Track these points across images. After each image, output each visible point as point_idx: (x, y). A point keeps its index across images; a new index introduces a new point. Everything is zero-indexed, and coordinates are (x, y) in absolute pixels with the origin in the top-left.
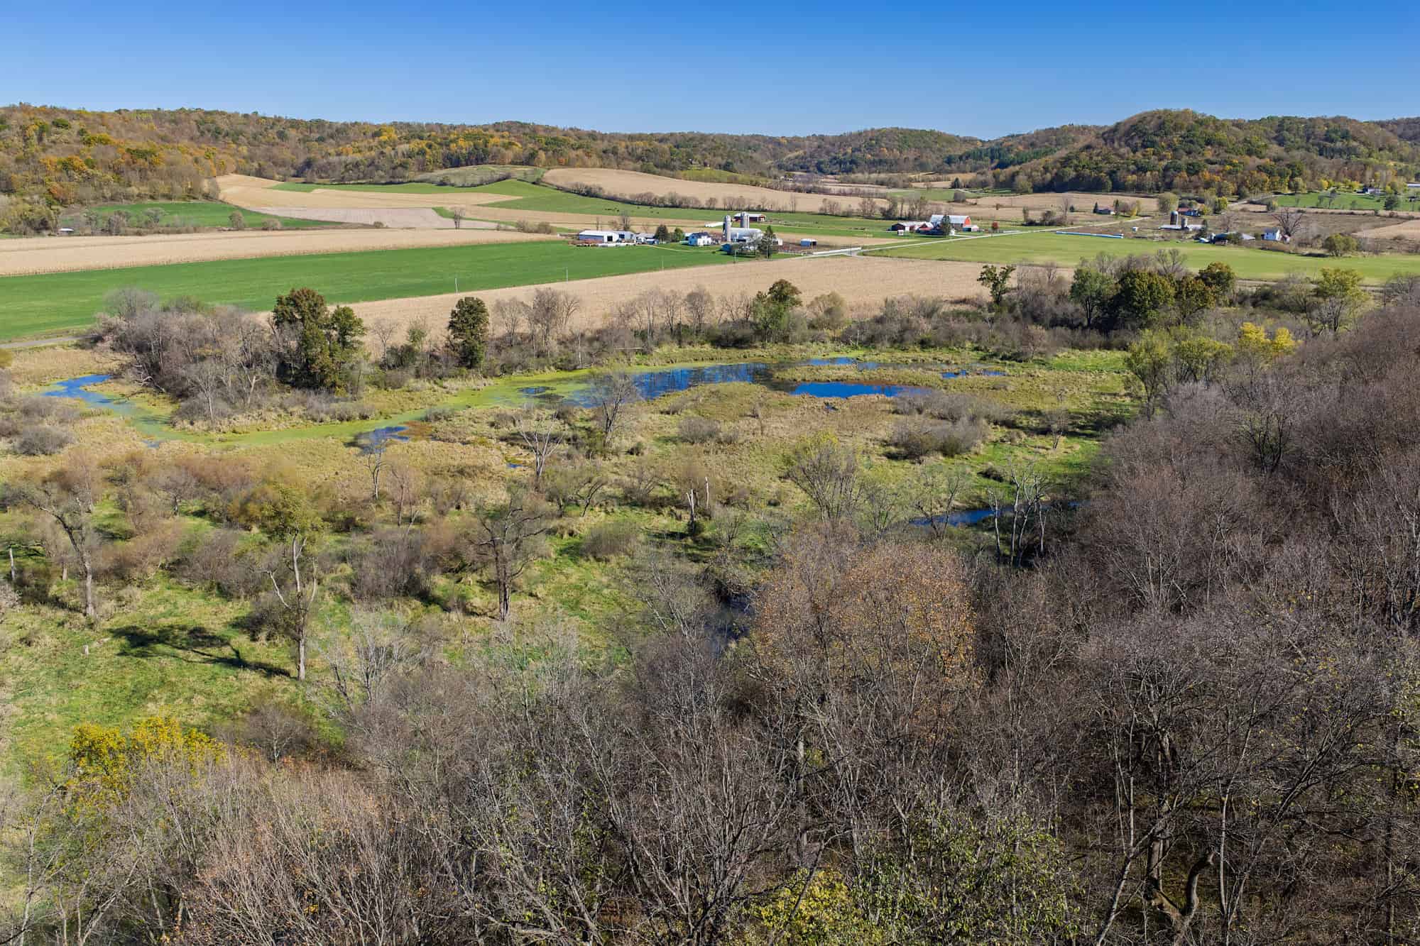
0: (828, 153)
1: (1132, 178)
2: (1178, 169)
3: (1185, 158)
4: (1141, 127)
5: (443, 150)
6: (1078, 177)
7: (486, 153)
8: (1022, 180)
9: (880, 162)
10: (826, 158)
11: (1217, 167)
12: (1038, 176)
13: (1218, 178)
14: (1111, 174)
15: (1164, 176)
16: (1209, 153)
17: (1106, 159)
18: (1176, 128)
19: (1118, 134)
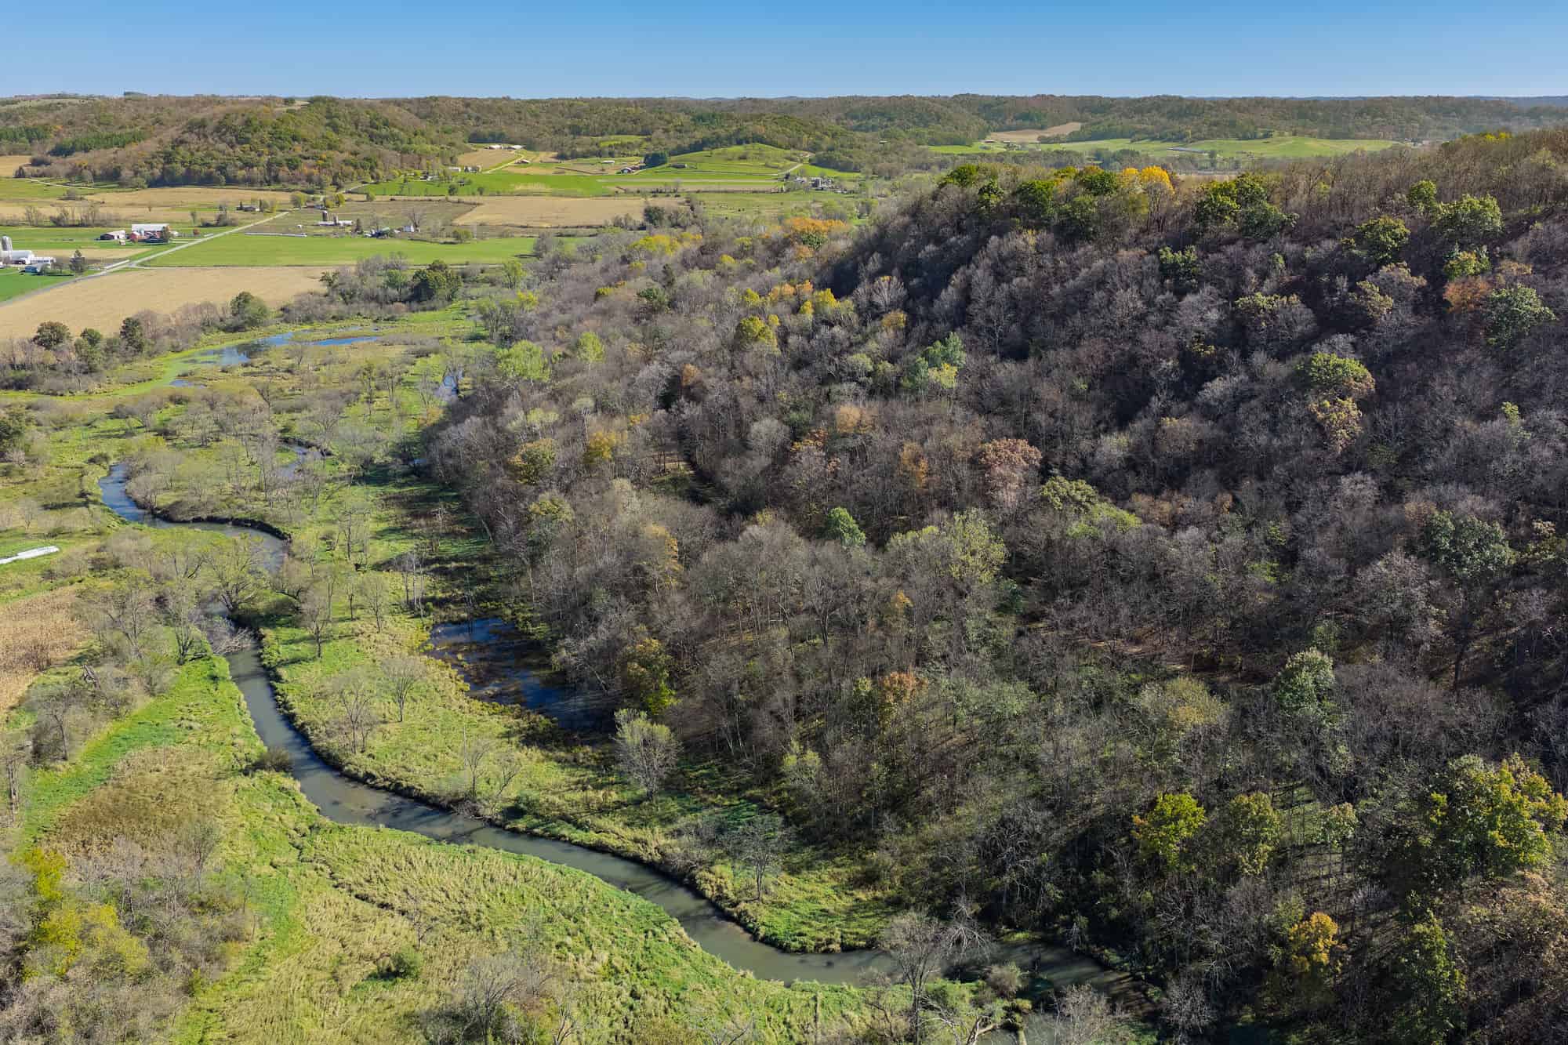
1: (241, 173)
2: (280, 164)
3: (280, 153)
4: (228, 122)
6: (188, 170)
8: (127, 173)
11: (310, 161)
12: (145, 171)
13: (314, 171)
14: (221, 169)
15: (269, 170)
16: (299, 149)
17: (208, 155)
18: (262, 125)
19: (209, 130)
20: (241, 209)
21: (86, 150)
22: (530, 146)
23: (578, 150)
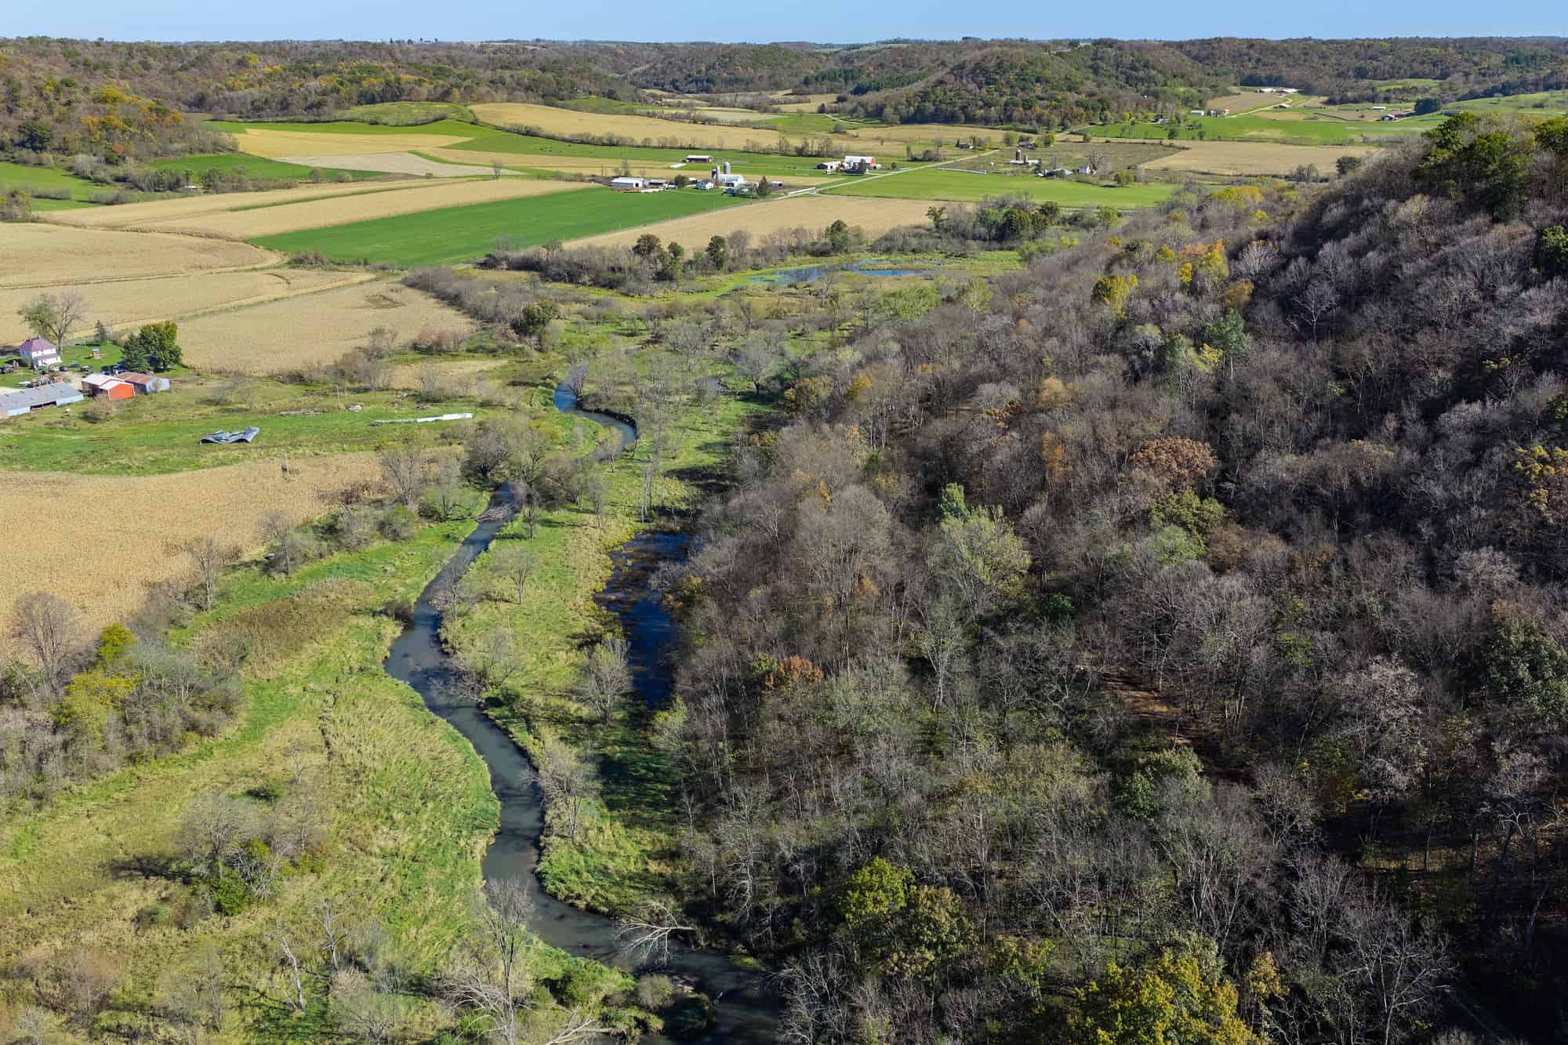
0: (680, 69)
1: (980, 113)
2: (1016, 105)
3: (1020, 94)
5: (355, 87)
6: (936, 110)
7: (402, 91)
8: (888, 110)
9: (736, 80)
10: (678, 75)
11: (1046, 102)
12: (903, 109)
13: (1046, 112)
14: (963, 108)
15: (1005, 110)
16: (1039, 89)
17: (958, 95)
18: (1012, 67)
19: (965, 71)
20: (957, 145)
21: (878, 89)
22: (1306, 90)
23: (1349, 94)
